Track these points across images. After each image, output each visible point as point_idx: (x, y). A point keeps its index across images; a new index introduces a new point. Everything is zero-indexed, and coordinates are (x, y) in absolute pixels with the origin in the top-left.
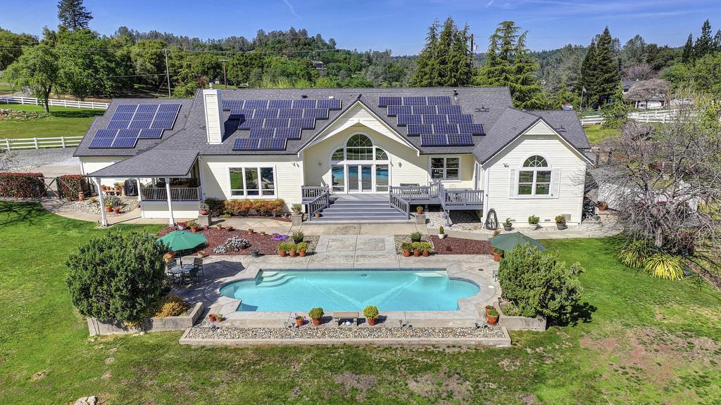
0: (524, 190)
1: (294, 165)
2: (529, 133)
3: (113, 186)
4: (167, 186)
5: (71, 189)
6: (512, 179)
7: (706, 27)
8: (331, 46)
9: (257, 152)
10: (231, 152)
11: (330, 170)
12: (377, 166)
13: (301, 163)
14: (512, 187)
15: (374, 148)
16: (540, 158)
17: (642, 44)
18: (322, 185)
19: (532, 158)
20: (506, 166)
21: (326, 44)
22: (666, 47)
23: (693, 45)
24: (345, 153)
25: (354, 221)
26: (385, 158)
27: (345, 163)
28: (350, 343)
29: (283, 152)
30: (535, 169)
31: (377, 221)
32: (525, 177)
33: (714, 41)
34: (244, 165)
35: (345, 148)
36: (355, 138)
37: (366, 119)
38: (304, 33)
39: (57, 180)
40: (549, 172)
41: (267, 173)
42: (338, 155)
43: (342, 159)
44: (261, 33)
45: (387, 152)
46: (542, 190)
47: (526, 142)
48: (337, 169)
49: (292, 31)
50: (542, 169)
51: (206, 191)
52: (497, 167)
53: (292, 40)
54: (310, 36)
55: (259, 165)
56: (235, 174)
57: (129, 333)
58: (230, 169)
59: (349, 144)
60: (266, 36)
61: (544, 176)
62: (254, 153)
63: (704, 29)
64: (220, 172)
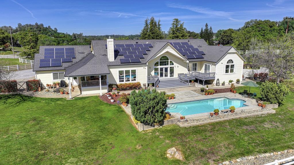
0: (227, 71)
1: (144, 68)
2: (229, 52)
3: (52, 84)
4: (100, 79)
5: (33, 86)
6: (224, 68)
7: (207, 25)
8: (55, 31)
9: (131, 64)
10: (120, 64)
11: (154, 70)
12: (170, 67)
13: (147, 67)
14: (224, 71)
15: (169, 61)
16: (231, 60)
17: (186, 31)
18: (151, 76)
19: (229, 61)
20: (222, 63)
21: (53, 30)
22: (193, 32)
23: (203, 31)
24: (159, 64)
25: (171, 88)
26: (173, 64)
27: (159, 67)
28: (234, 118)
29: (140, 63)
30: (230, 64)
31: (179, 87)
32: (227, 67)
33: (209, 30)
34: (124, 69)
35: (159, 61)
36: (163, 57)
37: (170, 50)
38: (42, 25)
39: (26, 83)
40: (234, 65)
41: (134, 72)
42: (157, 64)
43: (158, 65)
44: (20, 25)
45: (173, 62)
46: (232, 71)
47: (228, 55)
48: (156, 70)
49: (36, 24)
50: (232, 64)
51: (109, 81)
52: (219, 64)
53: (37, 28)
54: (45, 26)
55: (130, 69)
56: (121, 73)
57: (155, 128)
58: (119, 71)
59: (161, 60)
60: (23, 26)
61: (232, 66)
62: (129, 64)
63: (206, 26)
64: (115, 72)
